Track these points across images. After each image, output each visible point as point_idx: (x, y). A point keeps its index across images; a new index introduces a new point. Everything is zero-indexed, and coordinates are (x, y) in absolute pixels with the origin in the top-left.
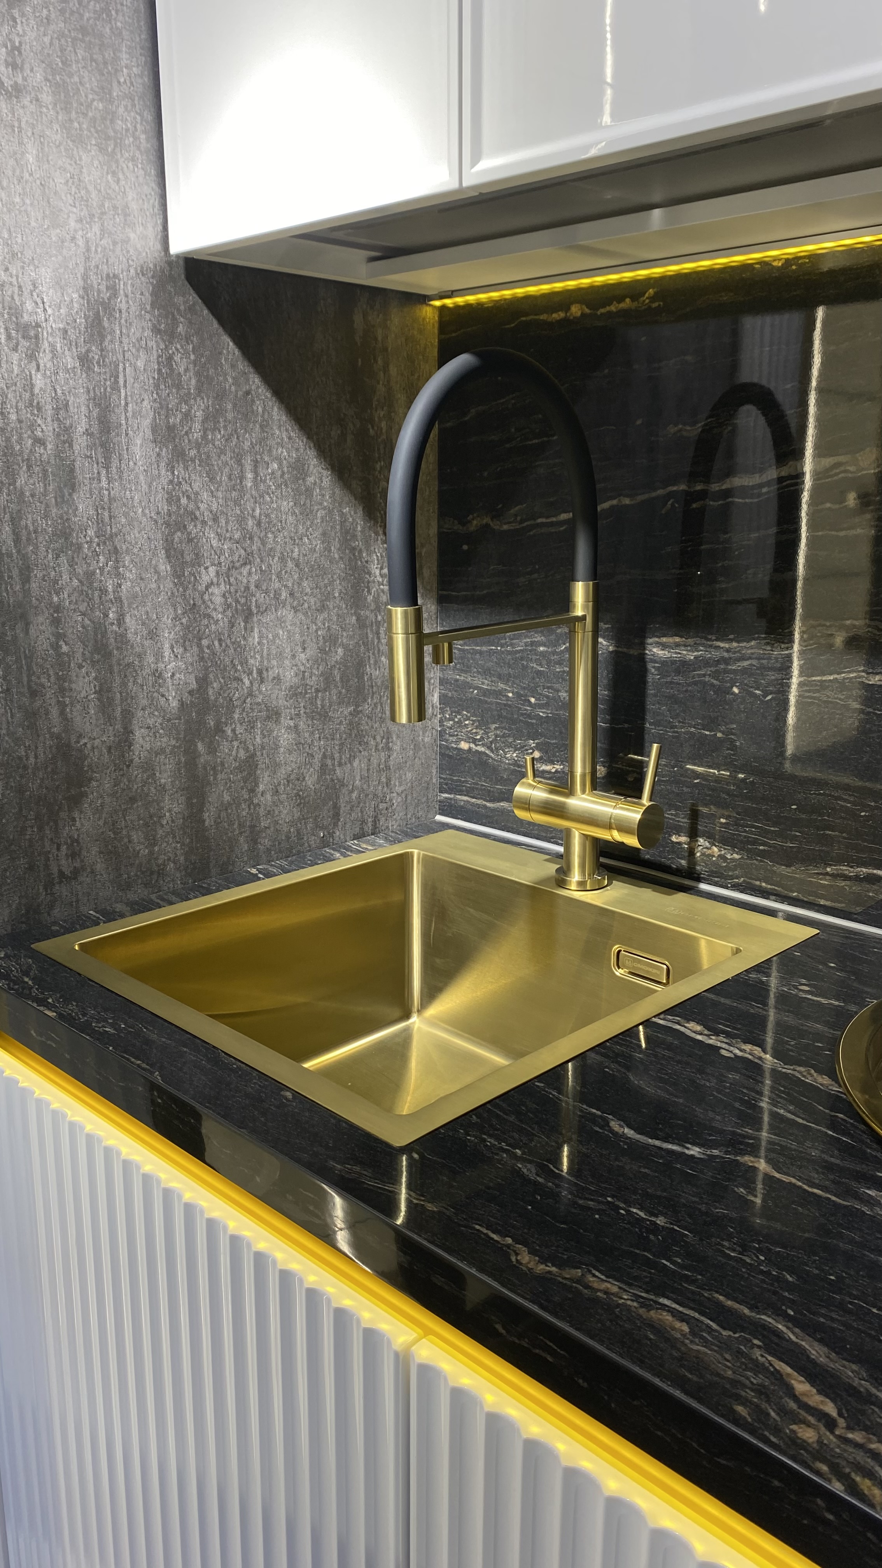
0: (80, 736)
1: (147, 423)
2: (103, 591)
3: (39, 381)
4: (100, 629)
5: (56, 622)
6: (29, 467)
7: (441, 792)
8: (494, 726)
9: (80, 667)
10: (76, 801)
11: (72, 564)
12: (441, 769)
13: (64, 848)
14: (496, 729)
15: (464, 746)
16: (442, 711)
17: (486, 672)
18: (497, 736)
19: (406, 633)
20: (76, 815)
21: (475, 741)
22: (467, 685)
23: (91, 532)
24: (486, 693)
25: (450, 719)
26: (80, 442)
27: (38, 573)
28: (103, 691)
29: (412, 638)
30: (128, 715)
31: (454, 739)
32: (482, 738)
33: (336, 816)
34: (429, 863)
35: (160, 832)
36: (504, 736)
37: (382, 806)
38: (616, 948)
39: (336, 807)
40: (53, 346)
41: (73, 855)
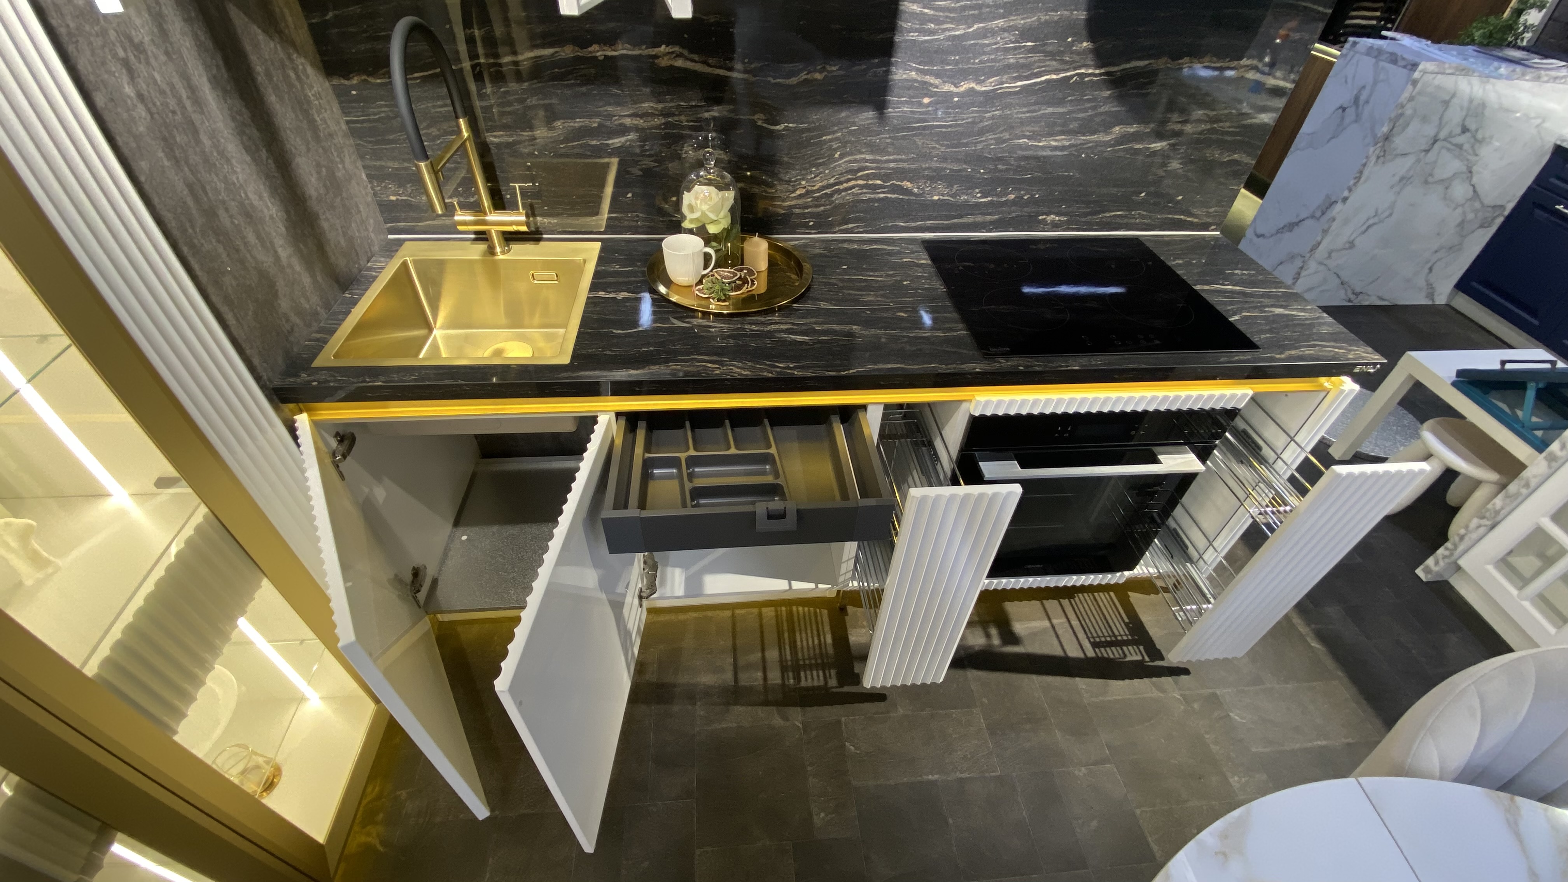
0: (262, 263)
1: (205, 79)
2: (234, 184)
3: (158, 77)
4: (242, 204)
5: (227, 210)
6: (177, 129)
7: (386, 223)
8: (409, 186)
9: (246, 228)
10: (276, 295)
11: (217, 175)
12: (382, 212)
13: (283, 319)
14: (411, 186)
15: (393, 198)
16: (371, 182)
17: (394, 159)
18: (412, 190)
19: (429, 173)
20: (279, 302)
21: (399, 195)
22: (382, 167)
23: (215, 154)
24: (397, 169)
25: (378, 186)
26: (188, 104)
27: (208, 187)
28: (259, 237)
29: (433, 175)
30: (272, 243)
31: (385, 196)
32: (403, 193)
33: (357, 254)
34: (415, 262)
35: (308, 294)
36: (417, 189)
37: (369, 241)
38: (532, 272)
39: (356, 250)
40: (152, 52)
41: (288, 321)
